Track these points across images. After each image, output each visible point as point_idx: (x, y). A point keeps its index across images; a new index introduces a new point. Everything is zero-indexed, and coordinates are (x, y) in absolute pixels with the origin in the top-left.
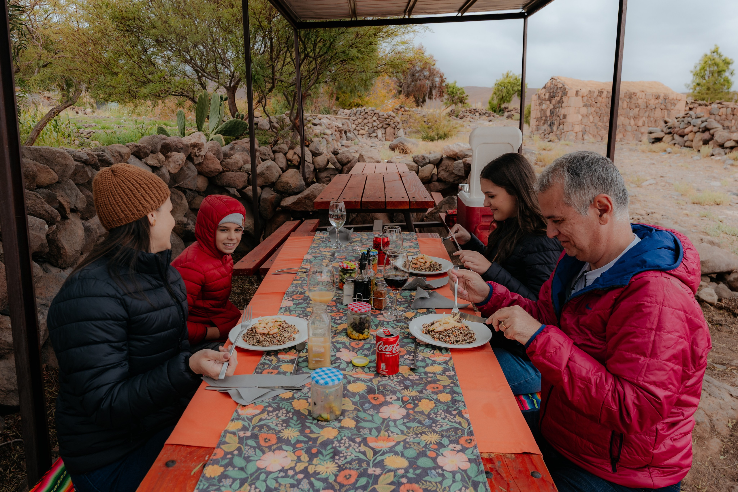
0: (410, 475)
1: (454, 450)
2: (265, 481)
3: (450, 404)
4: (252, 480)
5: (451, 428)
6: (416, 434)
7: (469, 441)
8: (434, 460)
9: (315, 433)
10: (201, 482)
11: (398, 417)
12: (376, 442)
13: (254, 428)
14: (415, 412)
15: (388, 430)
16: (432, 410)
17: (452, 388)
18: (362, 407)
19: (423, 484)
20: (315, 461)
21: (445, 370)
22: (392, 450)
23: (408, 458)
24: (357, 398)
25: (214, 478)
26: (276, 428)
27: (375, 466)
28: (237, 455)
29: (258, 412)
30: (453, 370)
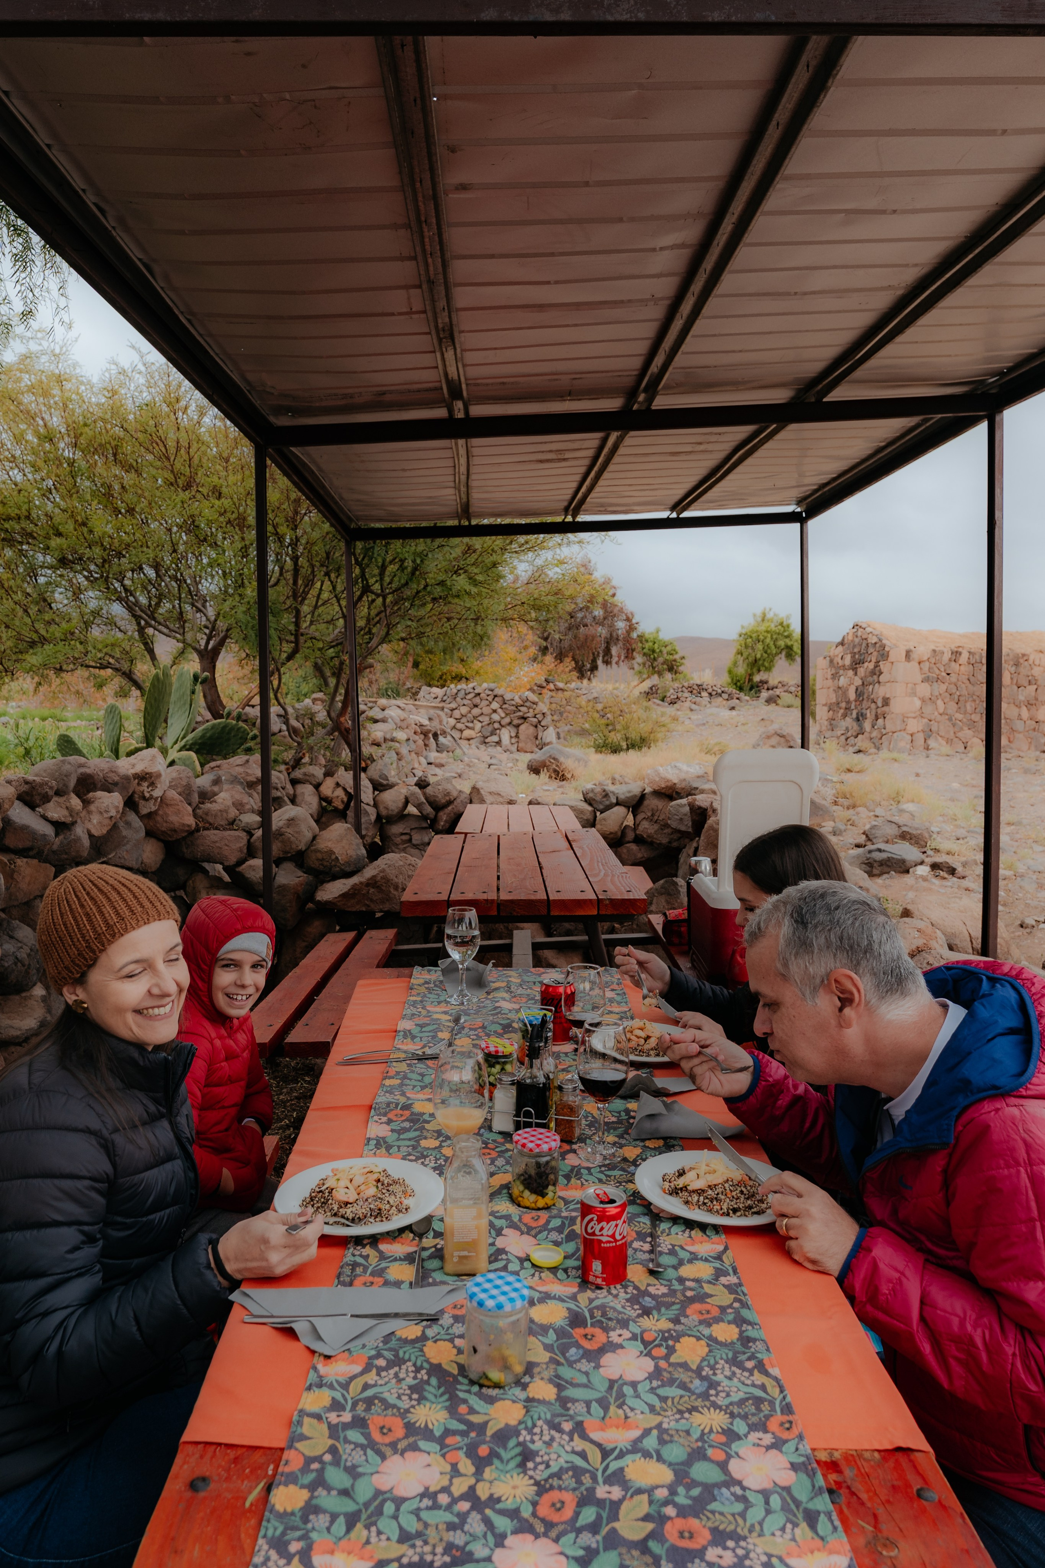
0: (681, 1499)
1: (759, 1445)
2: (395, 1517)
3: (739, 1346)
4: (369, 1517)
5: (747, 1399)
6: (680, 1412)
7: (787, 1425)
8: (723, 1466)
9: (478, 1413)
10: (268, 1521)
11: (640, 1376)
12: (603, 1430)
13: (355, 1404)
14: (670, 1365)
15: (624, 1403)
16: (703, 1360)
17: (737, 1312)
18: (563, 1354)
19: (708, 1518)
20: (488, 1473)
21: (719, 1273)
22: (636, 1447)
23: (670, 1465)
24: (552, 1336)
25: (293, 1514)
26: (400, 1404)
27: (608, 1481)
28: (331, 1464)
29: (357, 1369)
30: (735, 1272)
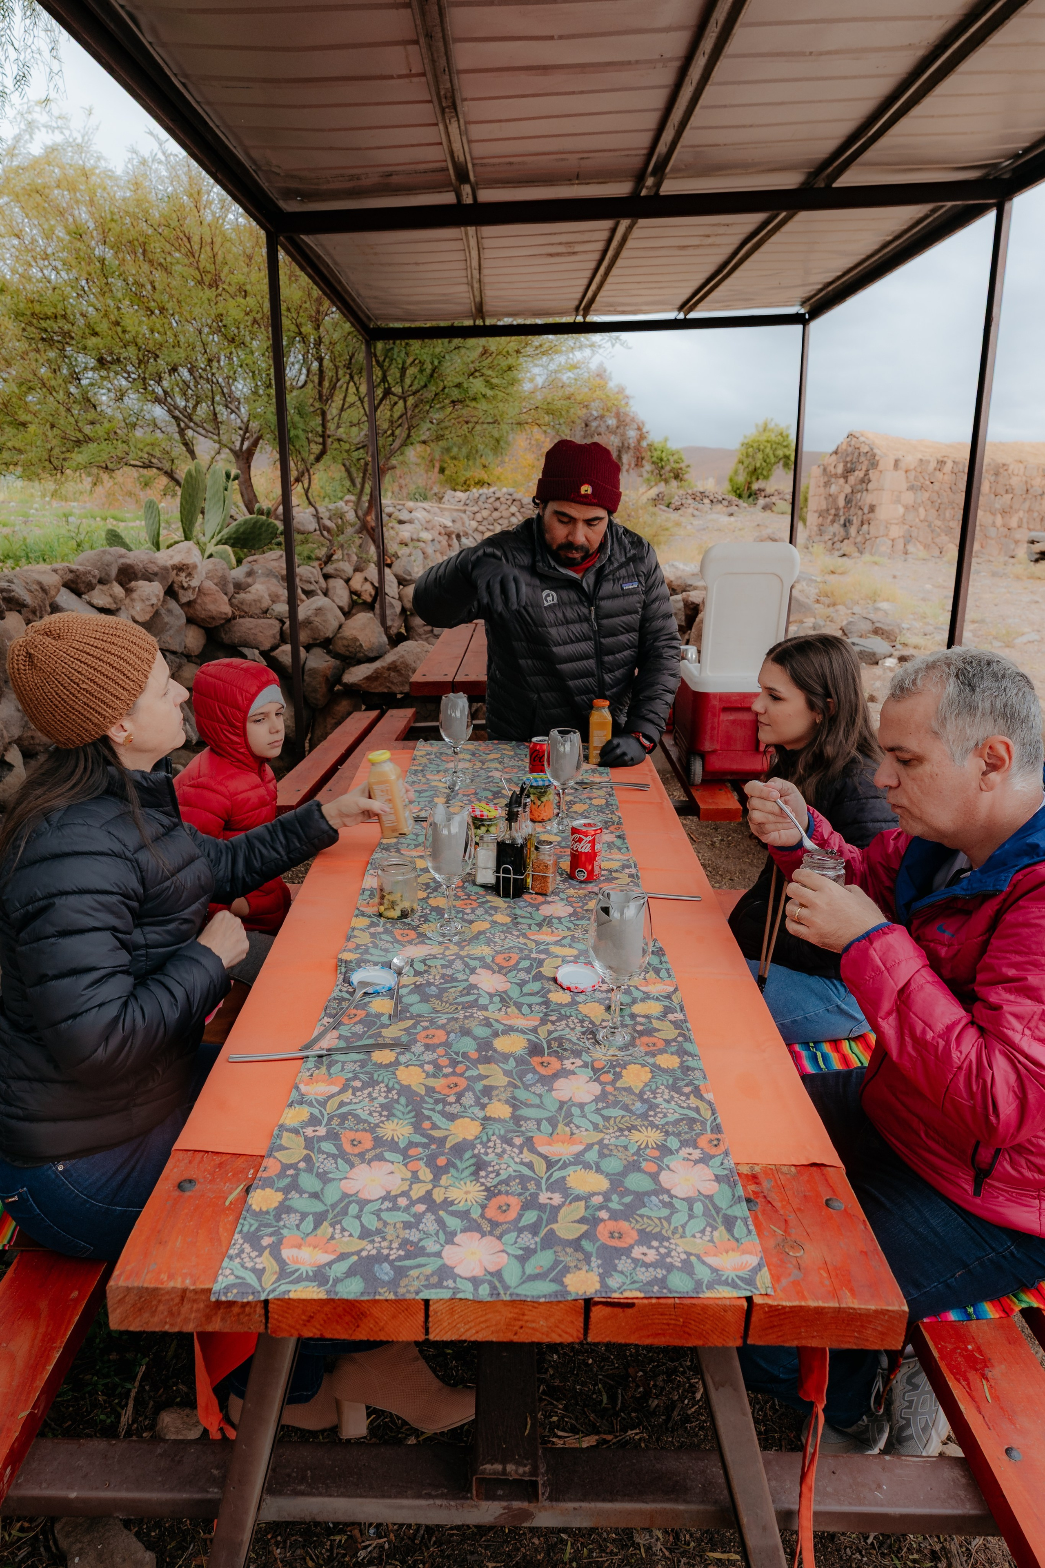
0: (614, 1205)
1: (688, 1159)
2: (358, 1217)
3: (679, 1073)
4: (335, 1216)
5: (682, 1119)
6: (621, 1130)
7: (715, 1142)
8: (655, 1177)
9: (440, 1128)
10: (245, 1219)
11: (587, 1098)
12: (550, 1145)
13: (330, 1119)
14: (615, 1089)
15: (571, 1122)
16: (646, 1085)
17: (680, 1044)
18: (521, 1079)
19: (637, 1221)
20: (444, 1180)
21: (667, 1010)
22: (578, 1160)
23: (607, 1175)
24: (512, 1063)
25: (267, 1213)
26: (371, 1119)
27: (551, 1188)
28: (304, 1171)
29: (335, 1089)
30: (682, 1010)
